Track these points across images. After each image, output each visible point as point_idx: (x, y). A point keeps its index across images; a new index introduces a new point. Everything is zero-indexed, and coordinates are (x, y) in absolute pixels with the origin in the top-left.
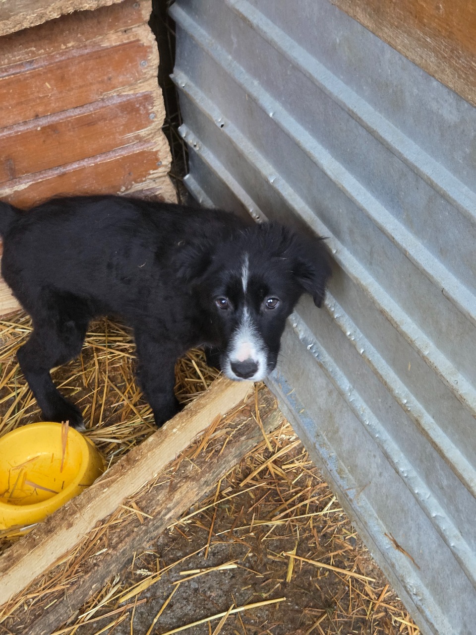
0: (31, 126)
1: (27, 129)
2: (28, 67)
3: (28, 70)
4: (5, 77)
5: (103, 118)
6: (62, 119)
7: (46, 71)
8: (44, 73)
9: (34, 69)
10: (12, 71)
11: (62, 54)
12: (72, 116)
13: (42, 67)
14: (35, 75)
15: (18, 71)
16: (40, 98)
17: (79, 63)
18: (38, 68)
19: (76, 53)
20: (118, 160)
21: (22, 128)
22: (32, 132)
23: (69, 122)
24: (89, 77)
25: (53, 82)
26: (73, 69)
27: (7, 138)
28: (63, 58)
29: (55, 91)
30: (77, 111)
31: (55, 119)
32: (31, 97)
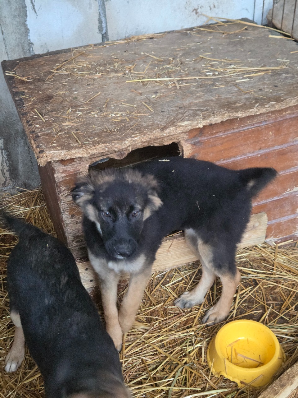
0: (255, 154)
1: (254, 155)
2: (264, 123)
3: (264, 125)
4: (252, 128)
5: (291, 151)
6: (271, 151)
7: (272, 125)
8: (271, 126)
9: (267, 124)
10: (256, 125)
11: (281, 117)
12: (276, 150)
13: (270, 123)
14: (267, 128)
15: (259, 125)
16: (265, 140)
17: (289, 122)
18: (269, 124)
19: (288, 117)
20: (291, 174)
21: (251, 155)
22: (255, 157)
23: (274, 152)
24: (291, 129)
25: (274, 131)
26: (285, 125)
27: (243, 160)
28: (282, 119)
29: (273, 137)
30: (279, 147)
31: (268, 150)
32: (261, 139)
